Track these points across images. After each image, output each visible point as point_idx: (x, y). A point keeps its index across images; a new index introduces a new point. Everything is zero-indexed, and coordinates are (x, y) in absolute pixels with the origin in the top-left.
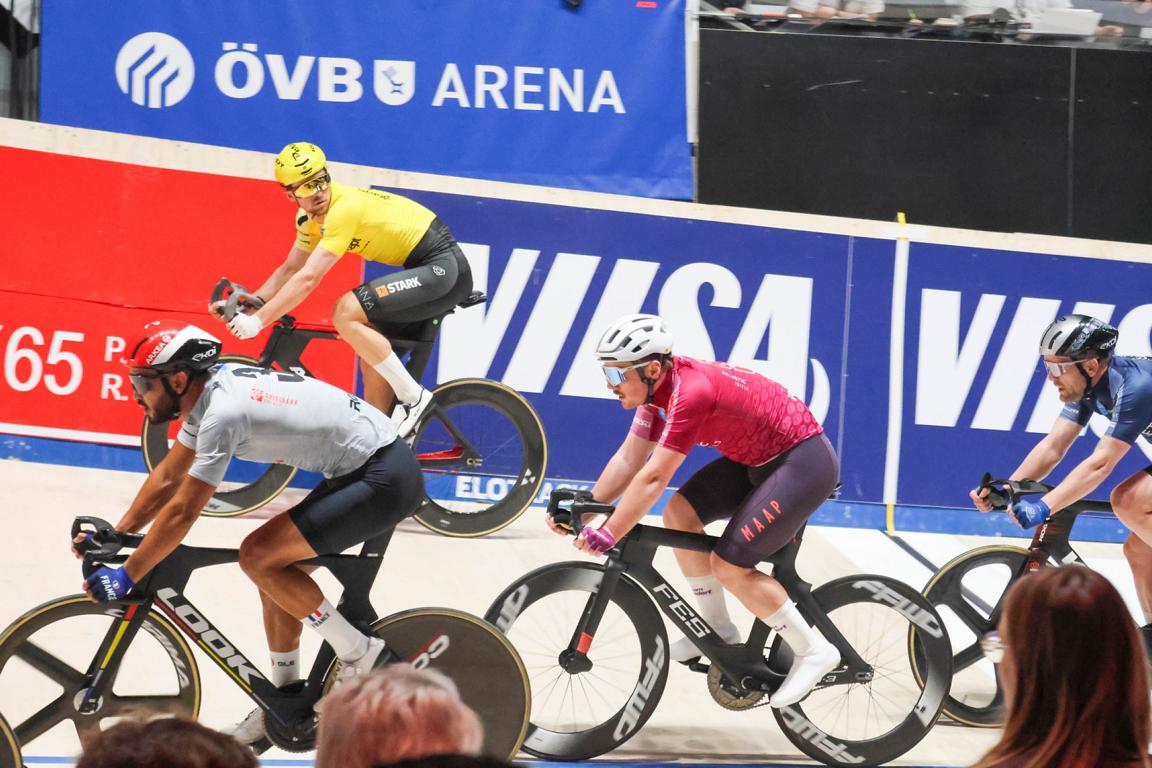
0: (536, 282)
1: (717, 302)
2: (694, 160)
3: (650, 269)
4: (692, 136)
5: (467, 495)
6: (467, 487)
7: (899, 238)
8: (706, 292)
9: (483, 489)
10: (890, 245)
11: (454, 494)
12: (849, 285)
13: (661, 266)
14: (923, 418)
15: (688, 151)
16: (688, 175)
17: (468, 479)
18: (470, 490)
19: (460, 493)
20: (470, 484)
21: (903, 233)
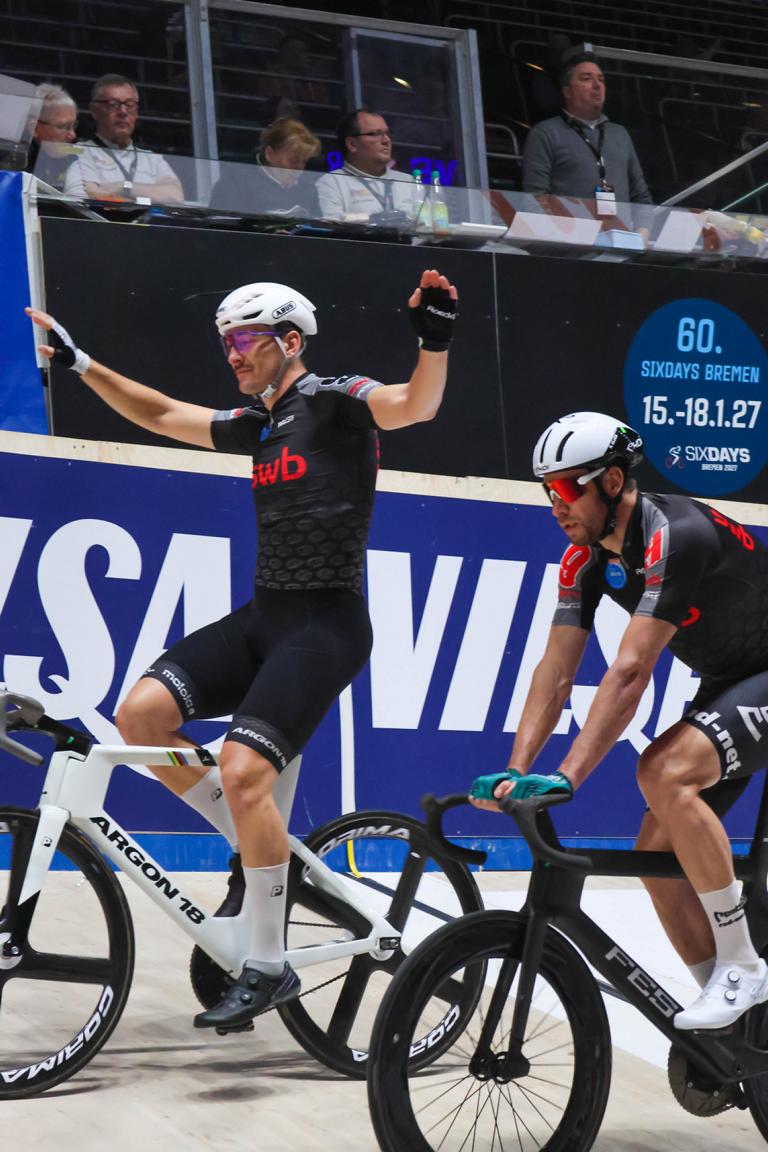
1: (113, 572)
2: (47, 393)
3: (21, 527)
8: (97, 559)
13: (33, 524)
14: (381, 719)
15: (38, 379)
16: (43, 410)
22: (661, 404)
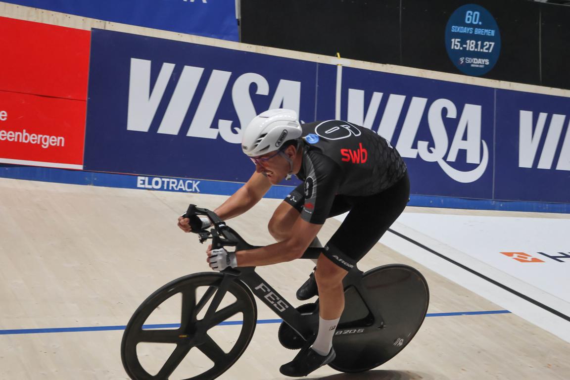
0: (174, 79)
1: (259, 92)
2: (239, 28)
3: (227, 75)
4: (238, 16)
5: (143, 186)
6: (142, 182)
7: (338, 65)
9: (150, 183)
10: (334, 68)
11: (136, 185)
12: (317, 86)
15: (236, 23)
17: (143, 178)
18: (144, 183)
19: (139, 186)
20: (144, 181)
21: (340, 62)
22: (458, 42)
